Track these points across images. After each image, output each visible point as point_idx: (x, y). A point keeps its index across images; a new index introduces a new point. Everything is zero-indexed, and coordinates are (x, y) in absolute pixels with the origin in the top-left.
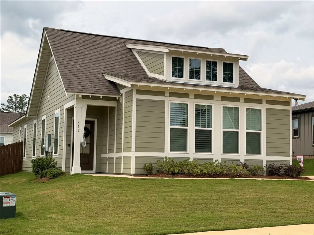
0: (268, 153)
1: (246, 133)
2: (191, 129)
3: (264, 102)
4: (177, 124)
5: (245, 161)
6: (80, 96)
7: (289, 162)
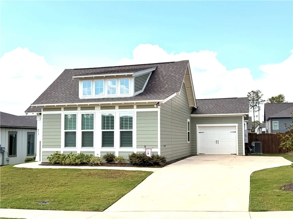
0: (138, 147)
1: (119, 132)
2: (79, 131)
3: (135, 107)
4: (69, 129)
5: (119, 152)
6: (38, 114)
7: (157, 152)
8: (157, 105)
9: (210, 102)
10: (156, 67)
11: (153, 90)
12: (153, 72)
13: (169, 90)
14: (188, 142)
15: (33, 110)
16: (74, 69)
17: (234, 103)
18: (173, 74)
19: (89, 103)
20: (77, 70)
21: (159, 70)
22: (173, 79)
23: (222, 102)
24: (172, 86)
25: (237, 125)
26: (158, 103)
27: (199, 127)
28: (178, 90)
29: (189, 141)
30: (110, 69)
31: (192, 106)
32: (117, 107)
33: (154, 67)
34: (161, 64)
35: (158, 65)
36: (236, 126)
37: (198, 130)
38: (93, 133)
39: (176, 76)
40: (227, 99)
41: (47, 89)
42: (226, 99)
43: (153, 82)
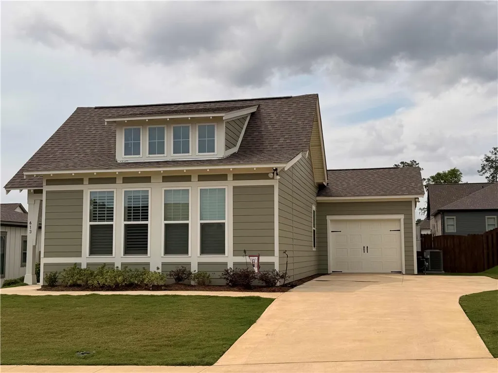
0: (236, 253)
1: (199, 225)
2: (119, 224)
3: (230, 178)
4: (99, 219)
5: (198, 264)
6: (32, 191)
7: (273, 264)
8: (273, 173)
9: (349, 175)
10: (257, 106)
11: (257, 147)
12: (253, 114)
13: (287, 149)
14: (314, 249)
15: (22, 183)
16: (96, 108)
17: (393, 178)
18: (291, 119)
19: (140, 170)
20: (102, 110)
21: (263, 111)
22: (293, 128)
23: (373, 175)
24: (292, 141)
25: (402, 217)
26: (276, 170)
27: (331, 220)
28: (304, 148)
29: (314, 247)
30: (168, 109)
31: (320, 181)
32: (195, 178)
33: (255, 105)
34: (267, 101)
35: (260, 101)
36: (400, 220)
37: (330, 227)
38: (147, 227)
39: (298, 123)
40: (380, 170)
41: (46, 144)
42: (378, 170)
43: (255, 134)
